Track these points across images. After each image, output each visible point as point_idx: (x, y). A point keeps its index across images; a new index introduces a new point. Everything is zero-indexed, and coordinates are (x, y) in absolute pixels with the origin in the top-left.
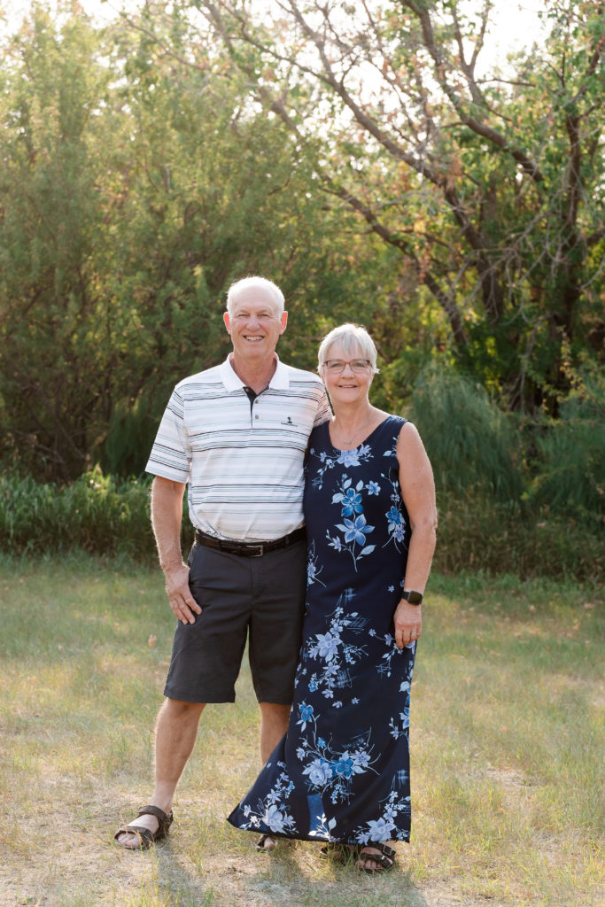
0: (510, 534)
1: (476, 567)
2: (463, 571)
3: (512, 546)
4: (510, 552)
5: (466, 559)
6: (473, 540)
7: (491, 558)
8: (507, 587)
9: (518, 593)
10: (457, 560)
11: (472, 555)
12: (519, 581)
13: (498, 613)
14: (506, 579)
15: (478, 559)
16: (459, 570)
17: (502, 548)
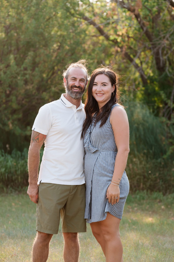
0: (160, 174)
1: (143, 189)
2: (137, 191)
3: (160, 179)
4: (159, 182)
5: (139, 186)
6: (142, 177)
7: (150, 185)
8: (156, 199)
9: (160, 201)
10: (135, 187)
11: (142, 184)
12: (162, 196)
13: (147, 210)
14: (155, 195)
15: (144, 186)
16: (136, 191)
17: (156, 180)
